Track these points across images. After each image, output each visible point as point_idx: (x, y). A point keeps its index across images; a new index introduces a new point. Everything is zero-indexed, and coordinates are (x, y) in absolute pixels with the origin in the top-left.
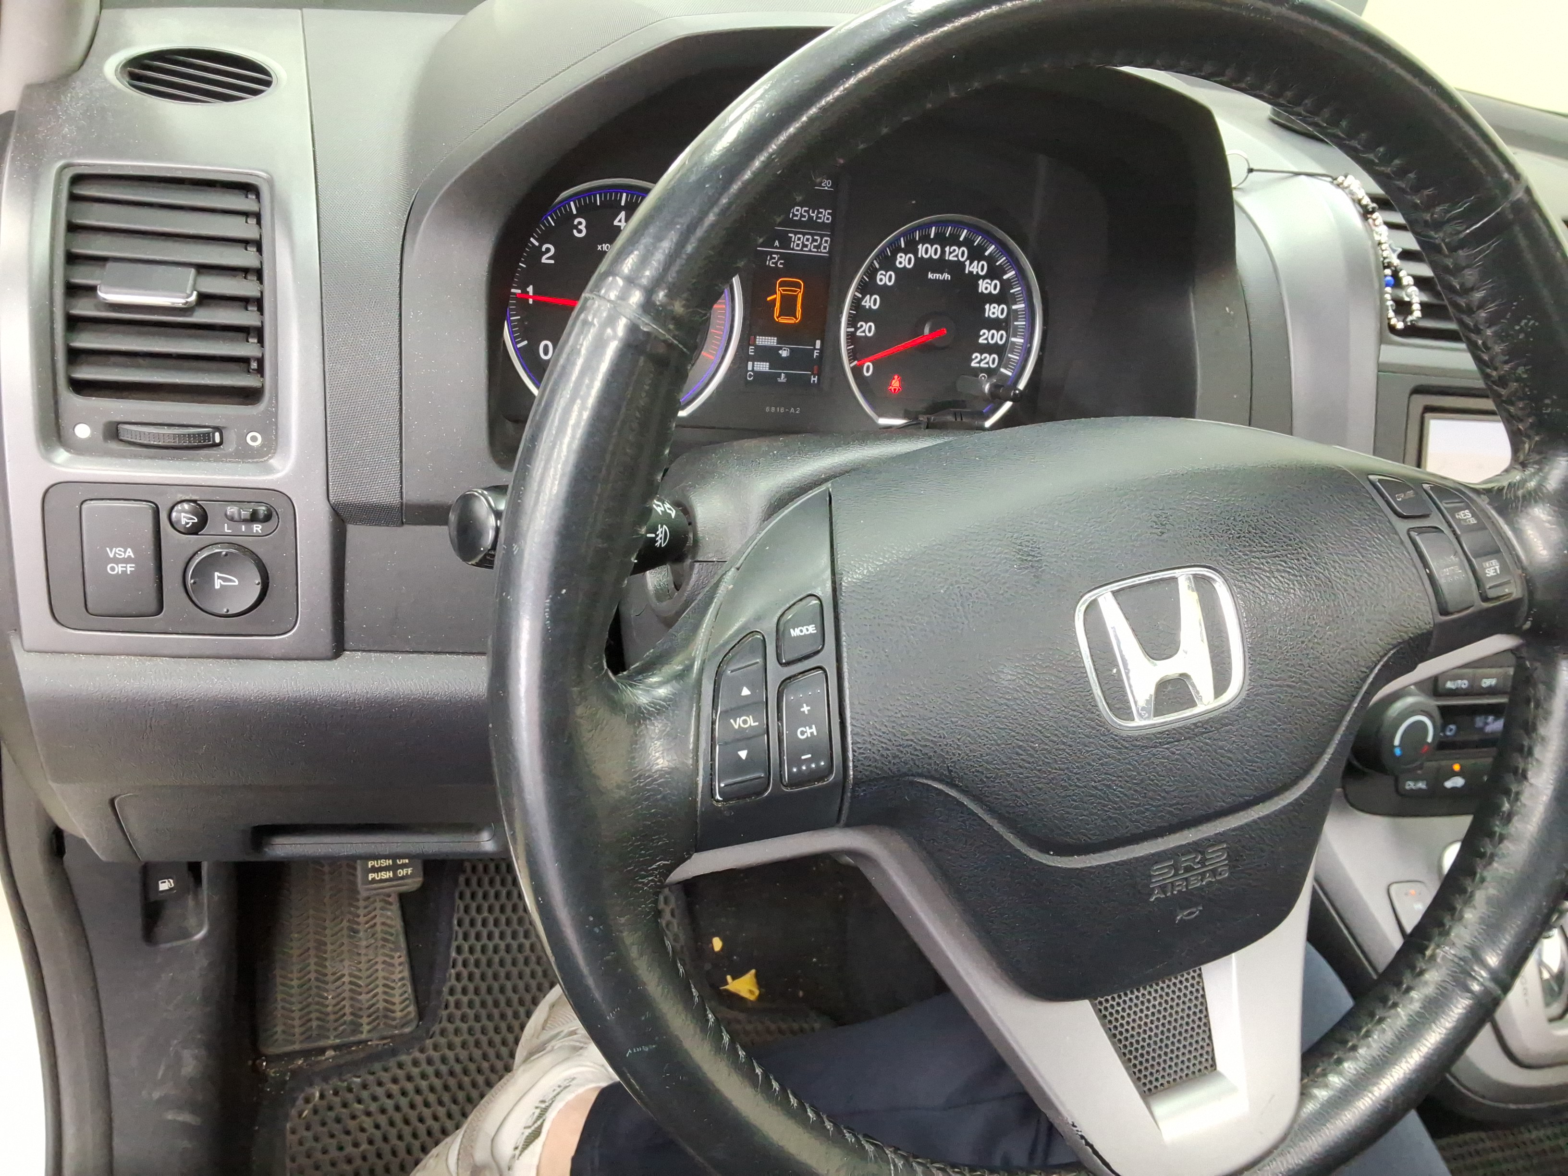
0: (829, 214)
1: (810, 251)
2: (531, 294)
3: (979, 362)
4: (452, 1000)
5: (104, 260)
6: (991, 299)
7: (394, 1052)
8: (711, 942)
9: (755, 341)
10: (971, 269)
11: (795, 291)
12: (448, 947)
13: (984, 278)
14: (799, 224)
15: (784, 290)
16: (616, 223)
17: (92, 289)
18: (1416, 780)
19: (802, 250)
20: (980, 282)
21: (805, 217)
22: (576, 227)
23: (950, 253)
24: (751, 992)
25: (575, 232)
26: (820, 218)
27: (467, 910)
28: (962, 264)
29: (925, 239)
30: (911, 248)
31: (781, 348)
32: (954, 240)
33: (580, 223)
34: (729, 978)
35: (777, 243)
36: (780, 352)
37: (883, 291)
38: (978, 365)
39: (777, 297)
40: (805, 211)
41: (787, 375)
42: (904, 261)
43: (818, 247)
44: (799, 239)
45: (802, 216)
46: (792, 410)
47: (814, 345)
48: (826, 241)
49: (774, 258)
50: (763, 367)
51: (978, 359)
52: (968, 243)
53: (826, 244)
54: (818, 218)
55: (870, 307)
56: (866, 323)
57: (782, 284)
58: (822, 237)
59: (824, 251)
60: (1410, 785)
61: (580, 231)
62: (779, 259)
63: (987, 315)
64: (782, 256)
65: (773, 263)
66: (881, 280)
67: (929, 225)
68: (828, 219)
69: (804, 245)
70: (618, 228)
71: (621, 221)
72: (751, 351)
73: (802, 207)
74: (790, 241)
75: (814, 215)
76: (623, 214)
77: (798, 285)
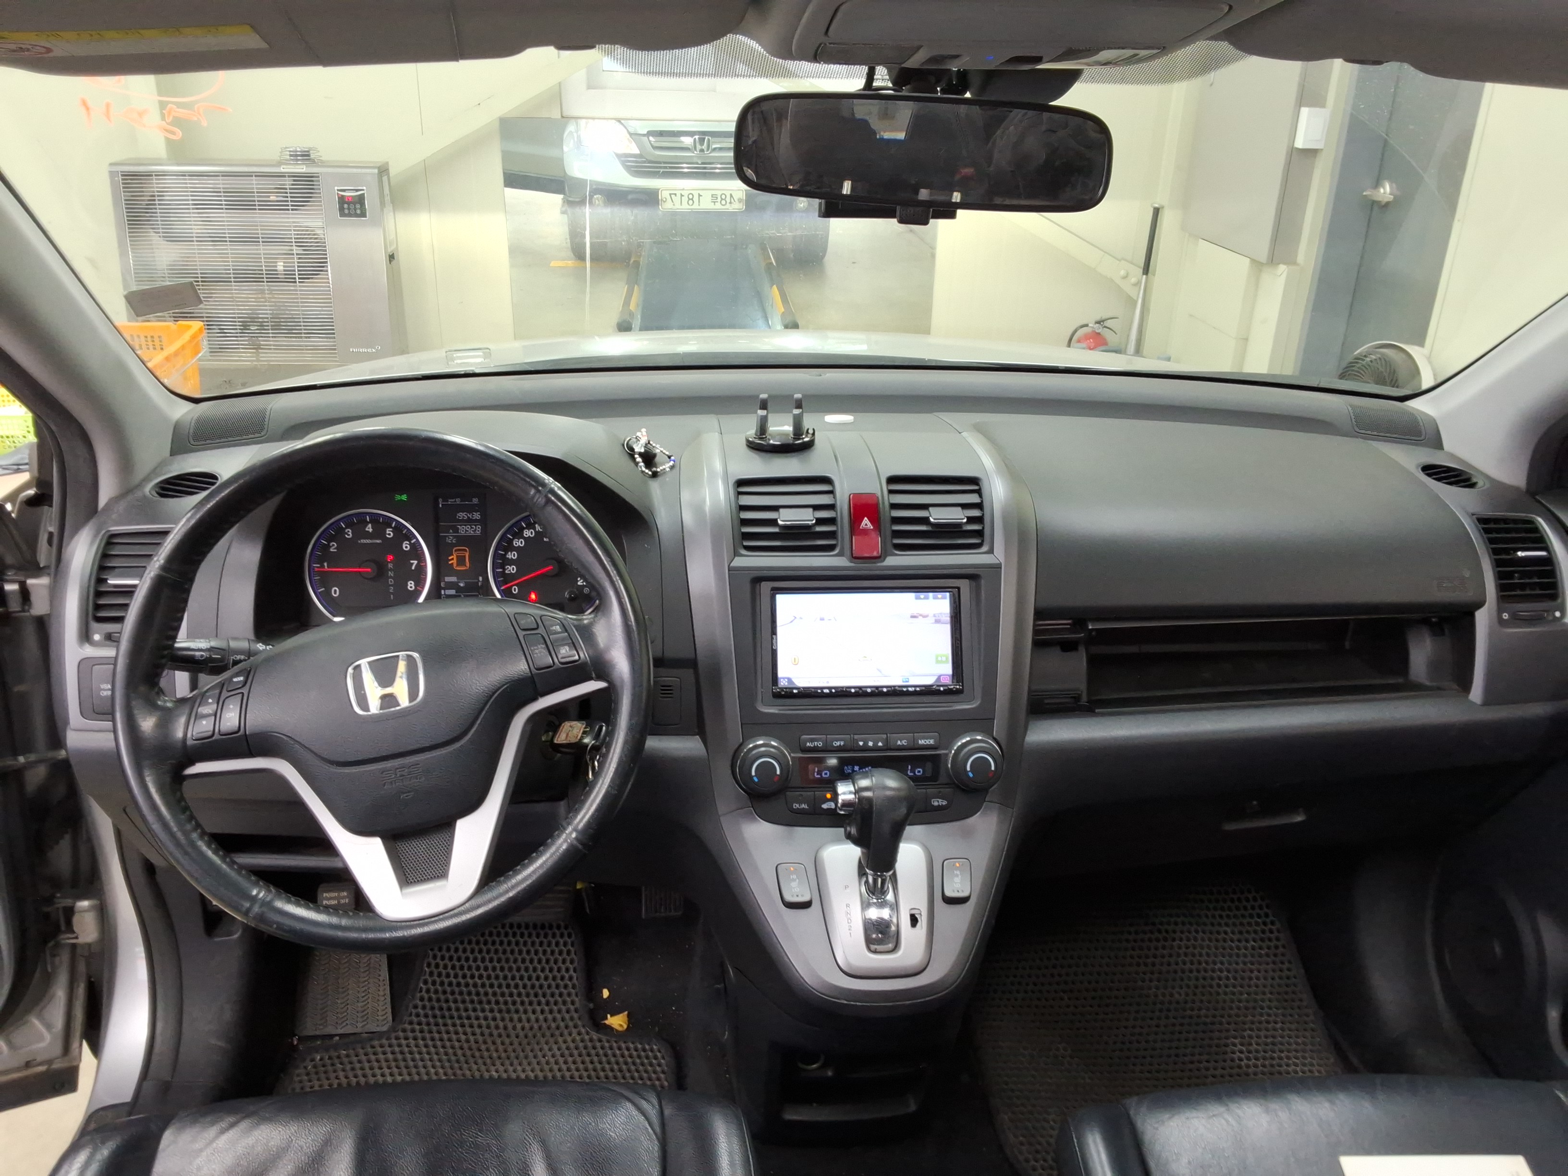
0: (478, 515)
1: (470, 533)
2: (326, 566)
3: (582, 582)
4: (414, 1011)
5: (114, 567)
7: (371, 1039)
8: (602, 993)
9: (442, 579)
11: (465, 554)
12: (419, 979)
14: (463, 521)
15: (457, 554)
16: (367, 529)
17: (106, 580)
18: (800, 803)
19: (466, 533)
21: (465, 517)
22: (347, 533)
24: (621, 1025)
25: (346, 536)
26: (474, 517)
27: (435, 957)
30: (531, 526)
31: (460, 582)
33: (348, 531)
34: (609, 1016)
35: (451, 531)
36: (459, 584)
37: (518, 549)
39: (454, 557)
40: (465, 514)
42: (527, 533)
43: (474, 531)
44: (463, 528)
45: (463, 517)
47: (478, 579)
48: (478, 527)
49: (451, 538)
50: (451, 592)
53: (478, 529)
54: (472, 517)
55: (510, 558)
56: (510, 566)
57: (455, 551)
58: (476, 526)
59: (478, 533)
60: (796, 806)
61: (349, 535)
62: (453, 539)
64: (455, 537)
65: (450, 541)
66: (515, 544)
68: (478, 517)
69: (466, 531)
70: (368, 532)
71: (369, 528)
72: (442, 585)
73: (463, 512)
74: (458, 528)
75: (470, 516)
76: (370, 525)
77: (465, 550)
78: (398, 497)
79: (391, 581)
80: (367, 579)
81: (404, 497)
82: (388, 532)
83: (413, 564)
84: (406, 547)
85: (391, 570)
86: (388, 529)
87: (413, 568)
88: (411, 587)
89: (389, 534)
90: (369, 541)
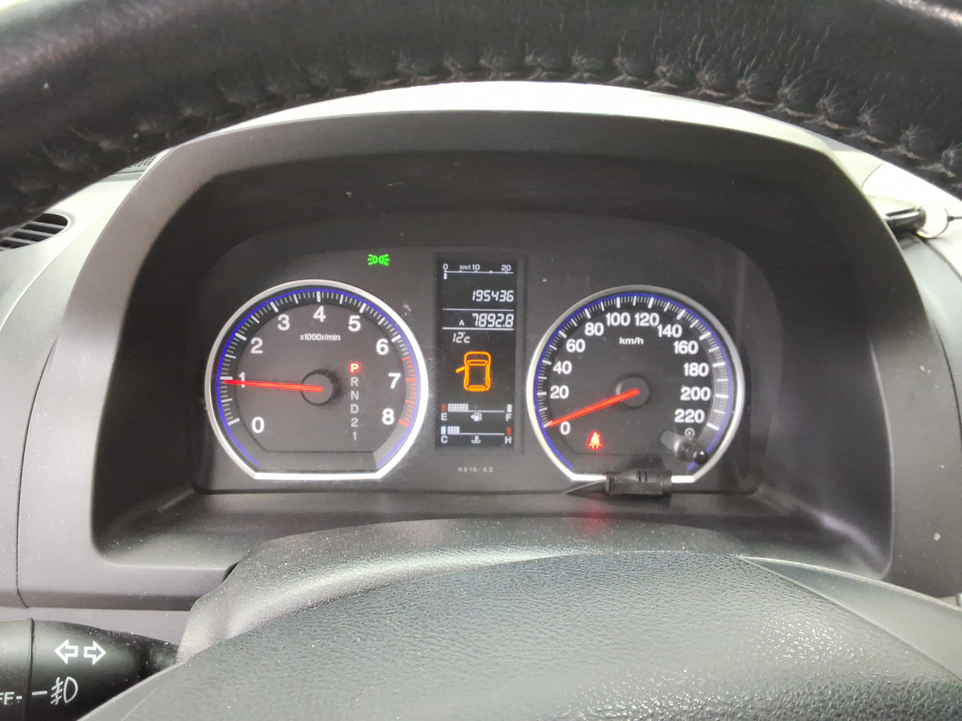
0: (510, 294)
1: (495, 327)
2: (243, 379)
3: (684, 417)
6: (689, 358)
9: (447, 407)
10: (665, 333)
11: (484, 363)
13: (680, 339)
14: (483, 305)
15: (471, 363)
16: (316, 316)
19: (486, 327)
20: (676, 344)
21: (487, 298)
22: (280, 322)
23: (641, 320)
25: (280, 326)
26: (502, 298)
28: (656, 330)
29: (612, 309)
30: (598, 317)
31: (473, 414)
32: (642, 307)
33: (284, 319)
35: (462, 323)
36: (472, 417)
37: (573, 357)
38: (682, 421)
39: (466, 369)
40: (487, 293)
41: (481, 437)
42: (592, 329)
43: (503, 323)
44: (483, 317)
45: (484, 298)
46: (485, 470)
47: (506, 410)
48: (510, 318)
49: (460, 335)
50: (455, 430)
51: (682, 415)
52: (656, 309)
53: (510, 319)
54: (500, 298)
55: (562, 373)
56: (560, 386)
57: (470, 357)
58: (505, 314)
59: (509, 326)
61: (284, 325)
62: (465, 336)
63: (686, 374)
64: (468, 333)
65: (459, 340)
66: (571, 348)
67: (614, 296)
68: (510, 298)
69: (488, 323)
70: (318, 320)
71: (320, 314)
72: (444, 417)
73: (484, 289)
74: (474, 319)
75: (496, 296)
76: (321, 309)
77: (486, 357)
78: (373, 260)
79: (354, 409)
80: (315, 405)
81: (384, 260)
82: (351, 322)
83: (393, 378)
84: (383, 349)
85: (355, 389)
86: (352, 317)
87: (393, 386)
88: (388, 419)
89: (354, 326)
90: (317, 337)
